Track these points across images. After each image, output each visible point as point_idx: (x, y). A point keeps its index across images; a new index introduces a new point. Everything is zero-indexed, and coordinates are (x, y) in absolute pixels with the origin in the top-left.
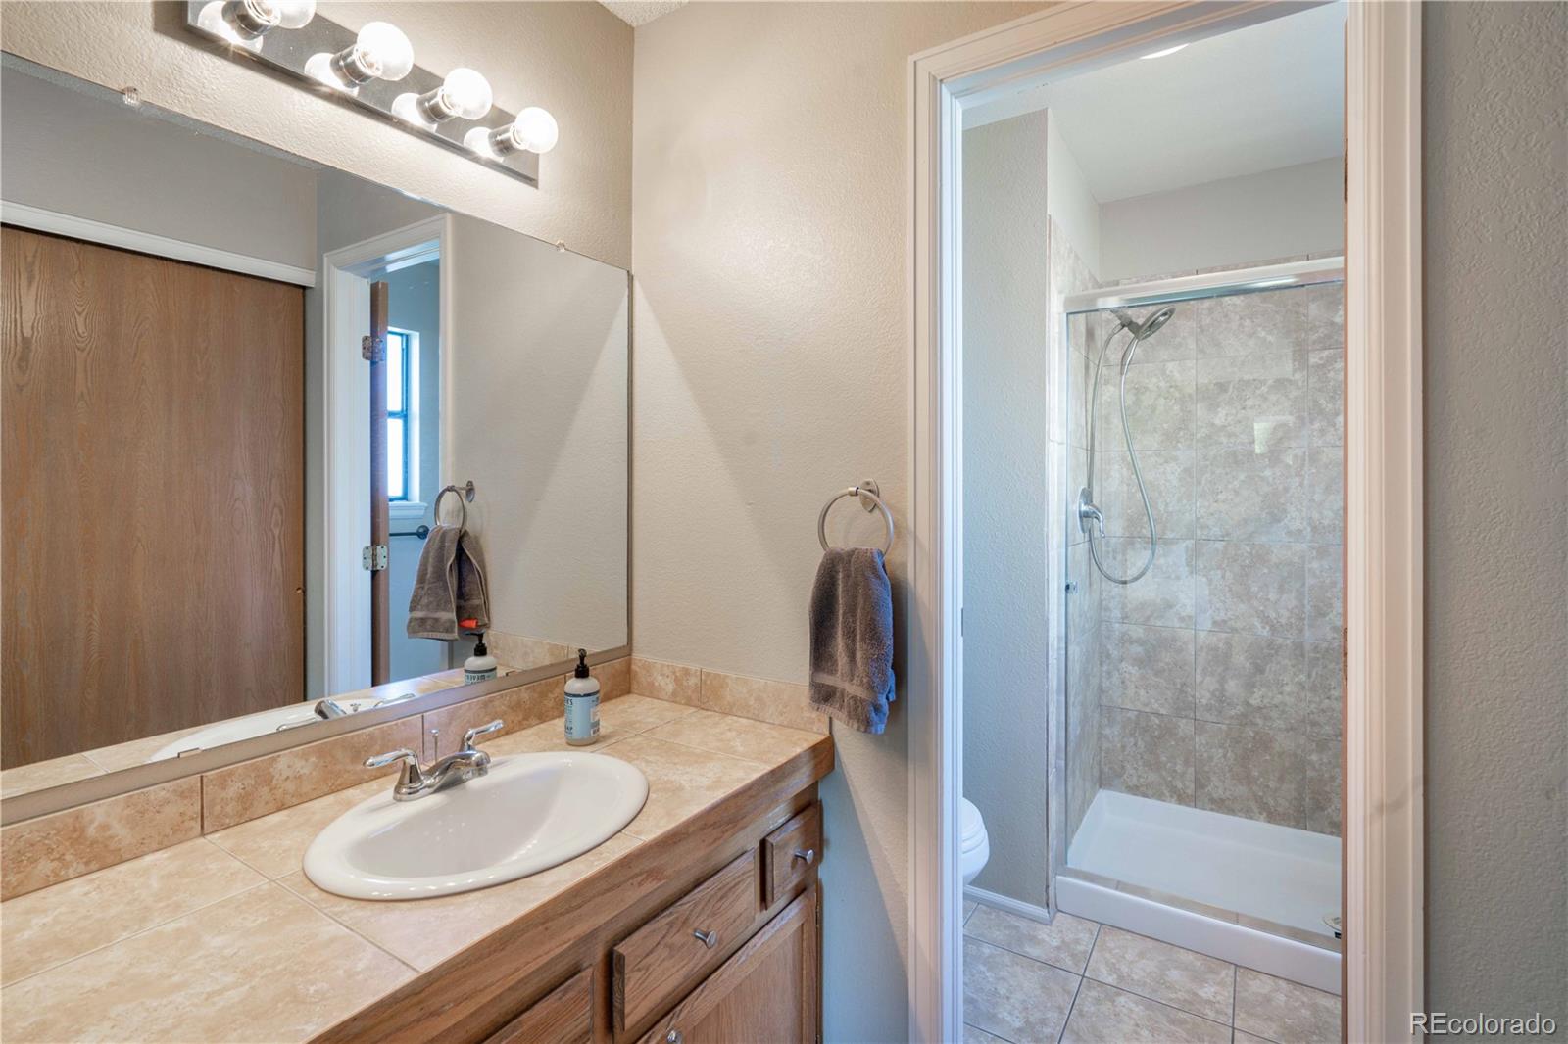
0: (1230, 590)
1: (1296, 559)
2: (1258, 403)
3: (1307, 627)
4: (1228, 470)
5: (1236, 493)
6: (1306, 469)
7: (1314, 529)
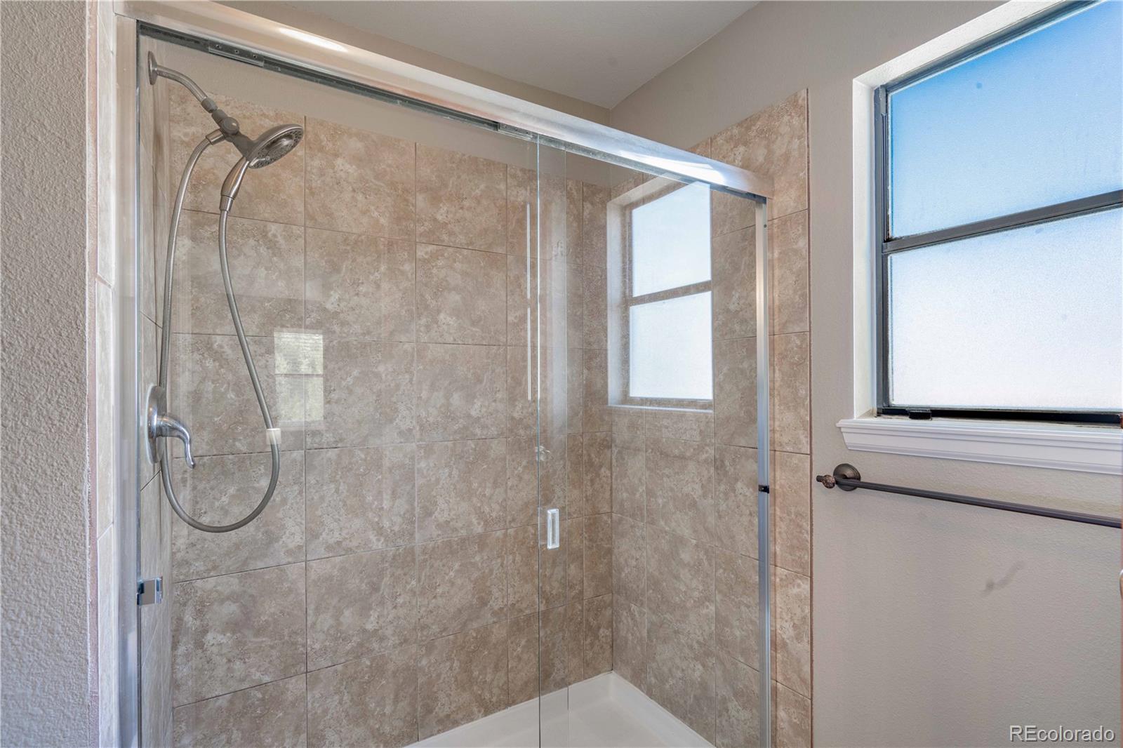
0: (345, 505)
1: (407, 461)
2: (371, 290)
3: (416, 530)
4: (341, 364)
5: (351, 392)
6: (414, 365)
7: (422, 427)
